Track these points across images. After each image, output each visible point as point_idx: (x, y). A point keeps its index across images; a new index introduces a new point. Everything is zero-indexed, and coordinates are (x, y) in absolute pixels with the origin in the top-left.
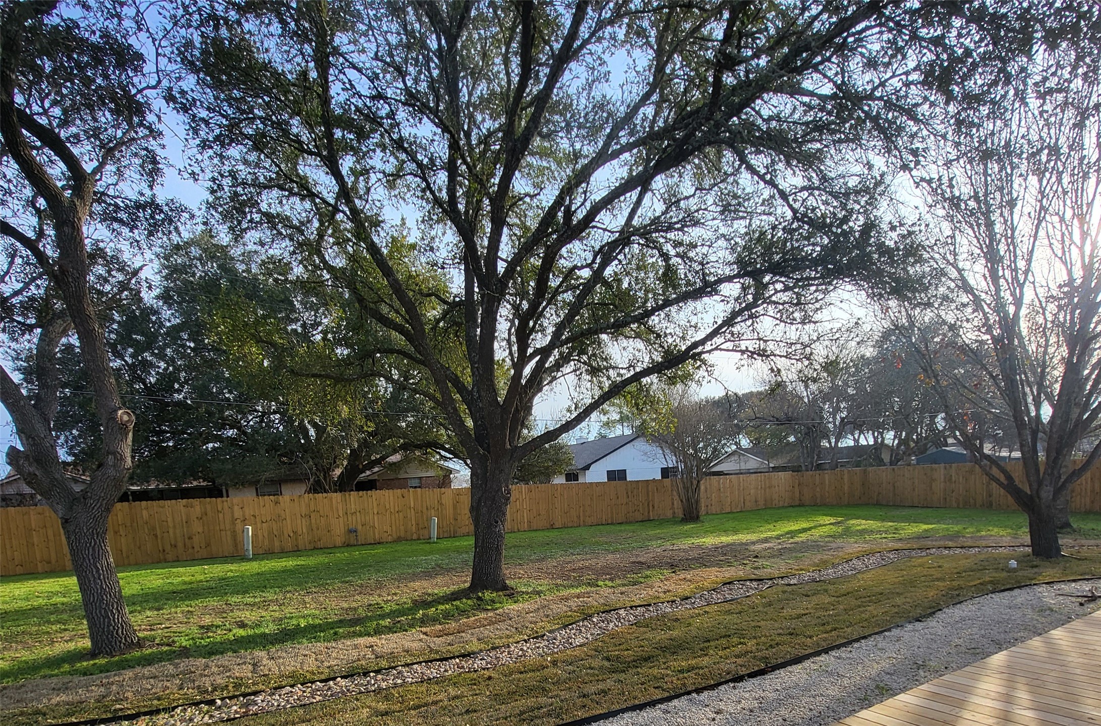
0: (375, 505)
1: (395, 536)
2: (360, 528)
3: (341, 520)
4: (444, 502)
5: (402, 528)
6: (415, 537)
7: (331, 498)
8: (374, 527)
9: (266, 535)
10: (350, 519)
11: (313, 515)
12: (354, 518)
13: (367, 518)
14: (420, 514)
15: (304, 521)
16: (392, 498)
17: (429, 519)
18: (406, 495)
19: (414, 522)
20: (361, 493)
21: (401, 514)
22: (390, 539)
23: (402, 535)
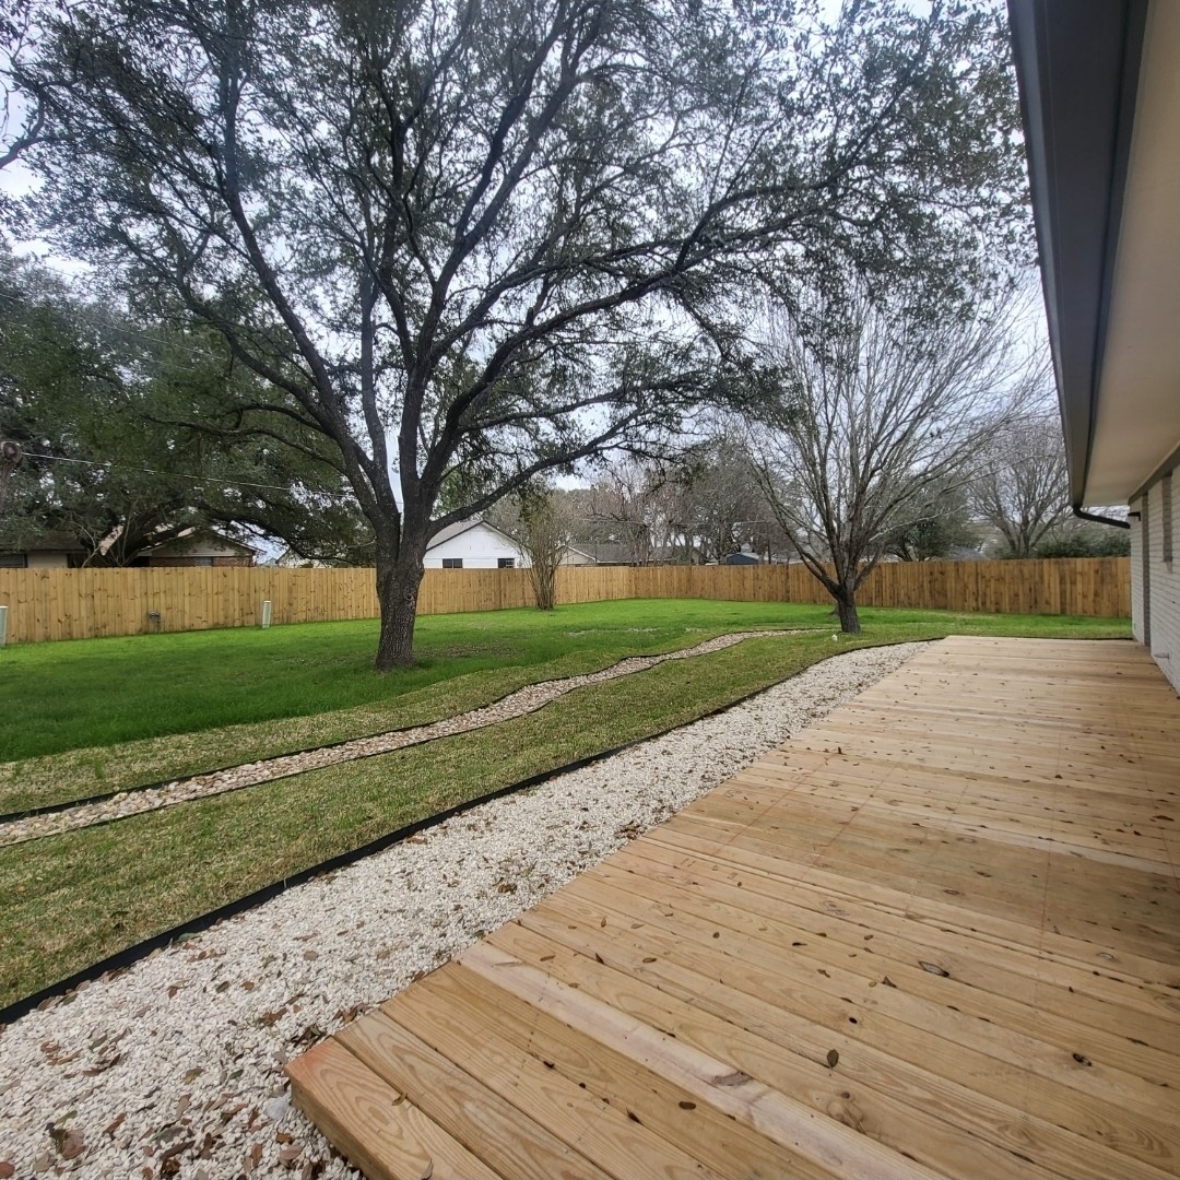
0: (187, 584)
1: (211, 622)
2: (163, 612)
3: (138, 601)
4: (276, 583)
5: (221, 613)
6: (237, 624)
7: (126, 574)
8: (183, 612)
9: (23, 618)
10: (150, 601)
11: (97, 595)
12: (157, 600)
13: (175, 600)
14: (245, 597)
15: (83, 602)
16: (209, 577)
17: (258, 604)
18: (229, 575)
19: (237, 608)
20: (168, 569)
21: (221, 597)
22: (204, 626)
23: (221, 620)
